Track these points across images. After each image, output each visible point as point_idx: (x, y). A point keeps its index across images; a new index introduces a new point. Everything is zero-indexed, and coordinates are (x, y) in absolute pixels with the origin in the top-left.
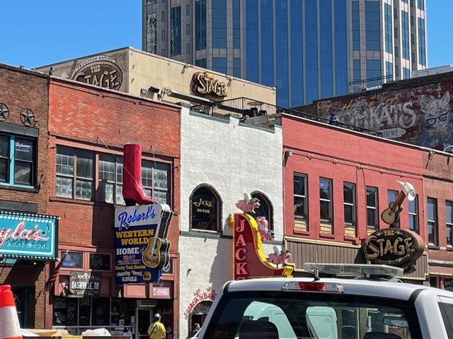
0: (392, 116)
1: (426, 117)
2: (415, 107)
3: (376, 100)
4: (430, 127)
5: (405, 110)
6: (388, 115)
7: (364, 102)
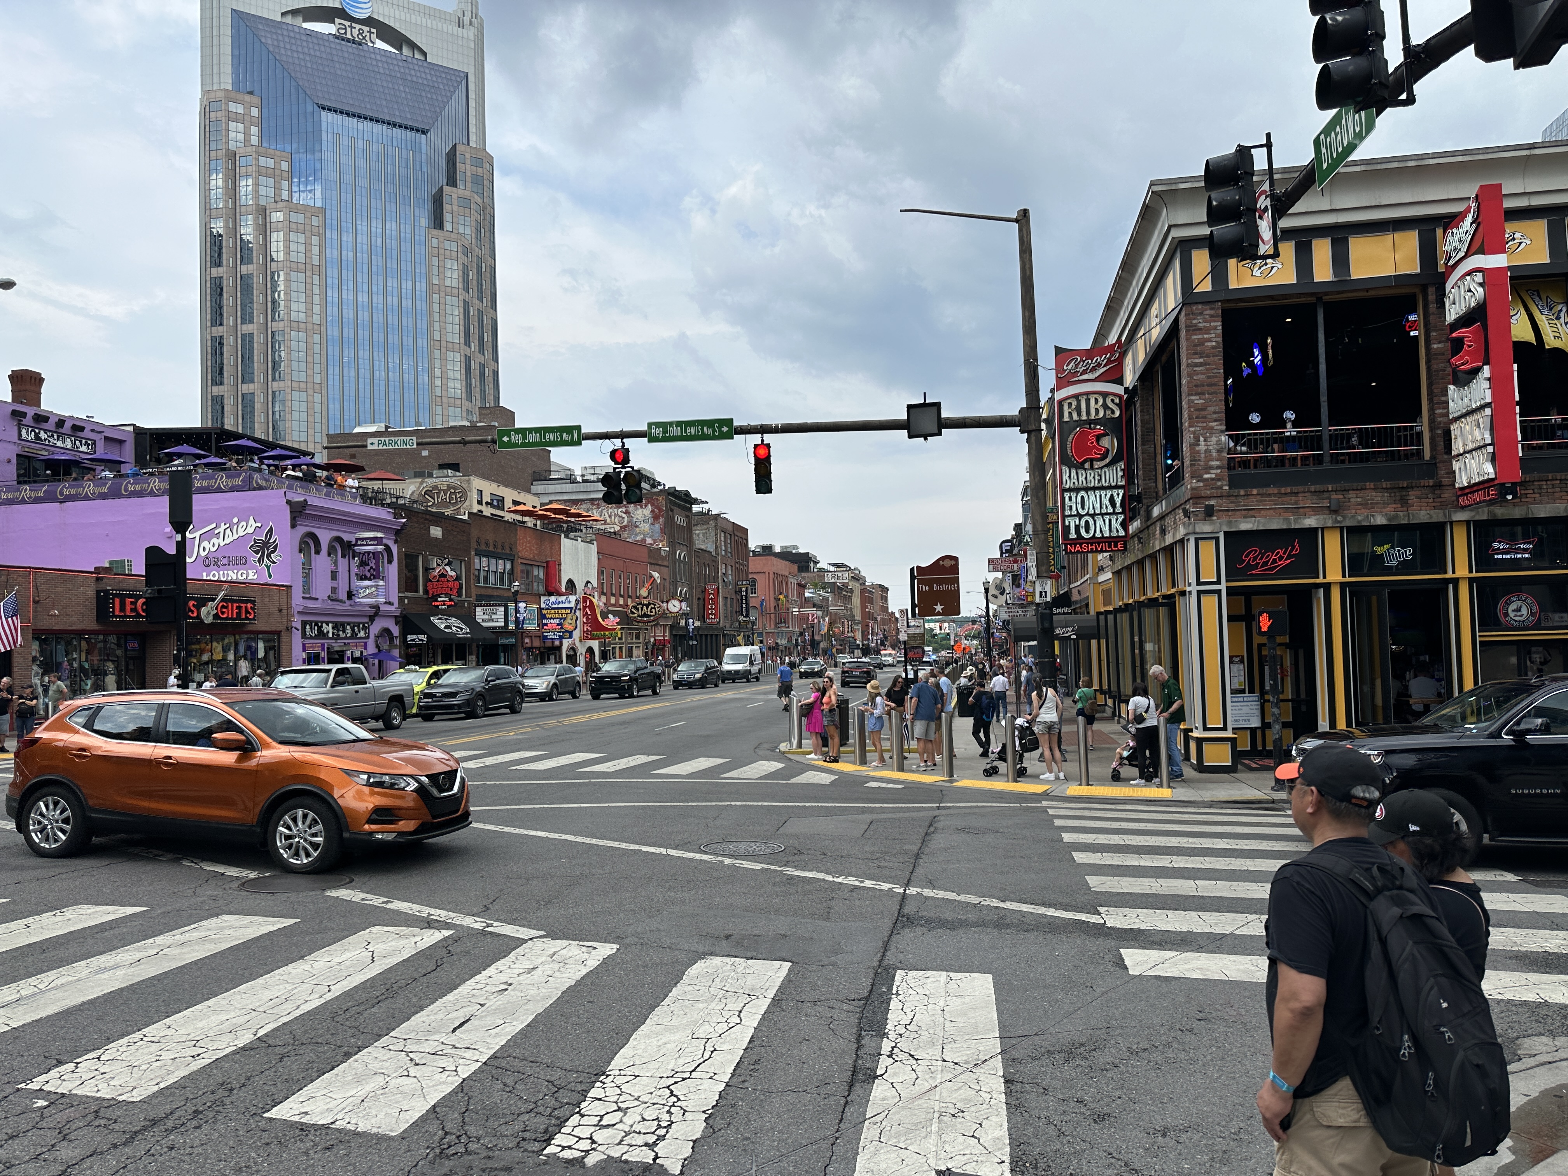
0: (610, 516)
1: (635, 520)
2: (627, 512)
3: (598, 504)
4: (637, 526)
5: (620, 514)
6: (607, 515)
7: (589, 505)
